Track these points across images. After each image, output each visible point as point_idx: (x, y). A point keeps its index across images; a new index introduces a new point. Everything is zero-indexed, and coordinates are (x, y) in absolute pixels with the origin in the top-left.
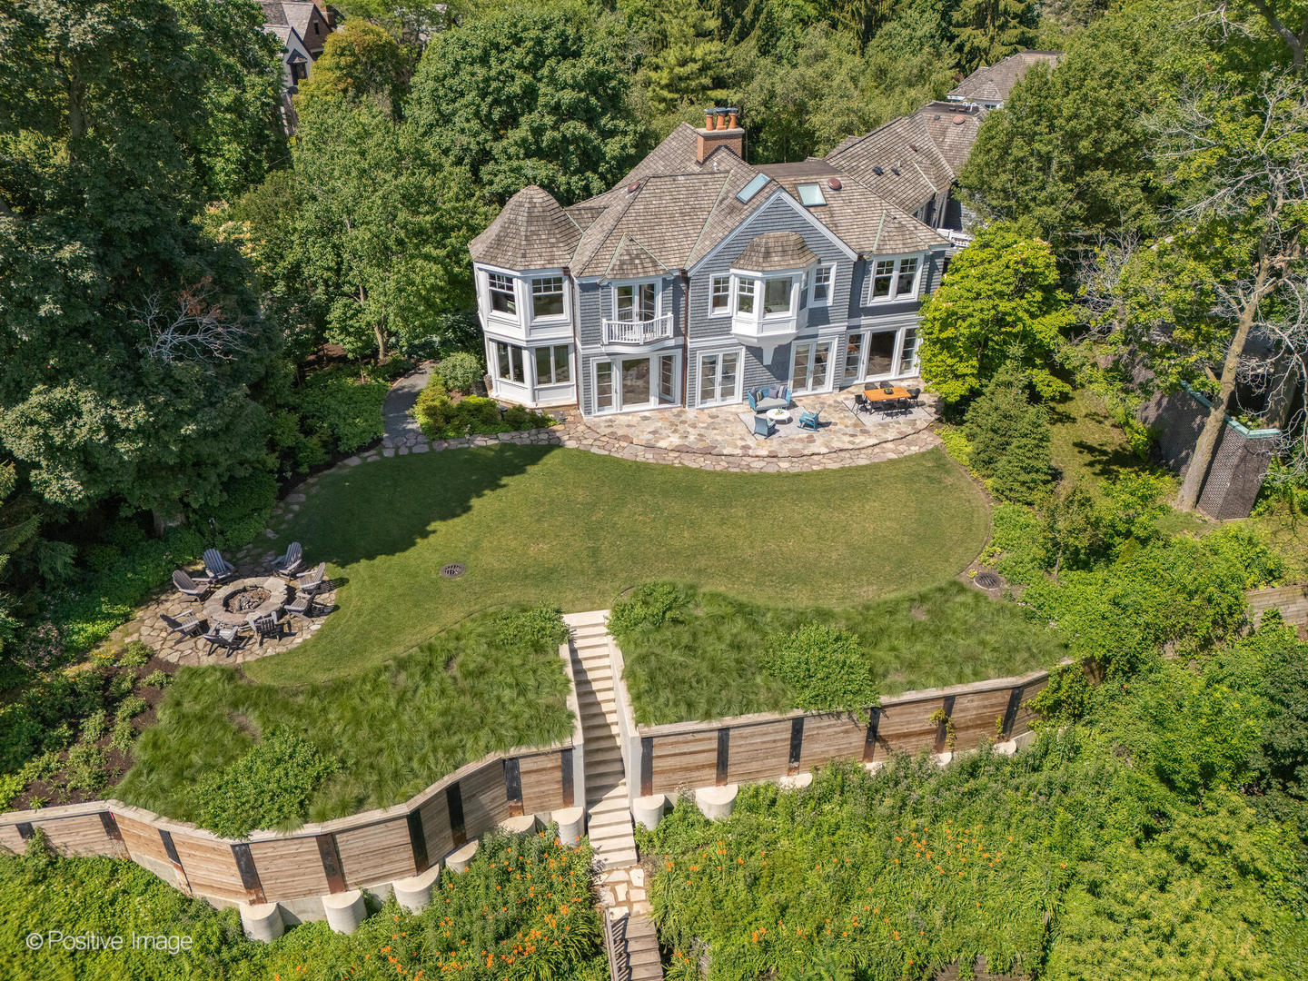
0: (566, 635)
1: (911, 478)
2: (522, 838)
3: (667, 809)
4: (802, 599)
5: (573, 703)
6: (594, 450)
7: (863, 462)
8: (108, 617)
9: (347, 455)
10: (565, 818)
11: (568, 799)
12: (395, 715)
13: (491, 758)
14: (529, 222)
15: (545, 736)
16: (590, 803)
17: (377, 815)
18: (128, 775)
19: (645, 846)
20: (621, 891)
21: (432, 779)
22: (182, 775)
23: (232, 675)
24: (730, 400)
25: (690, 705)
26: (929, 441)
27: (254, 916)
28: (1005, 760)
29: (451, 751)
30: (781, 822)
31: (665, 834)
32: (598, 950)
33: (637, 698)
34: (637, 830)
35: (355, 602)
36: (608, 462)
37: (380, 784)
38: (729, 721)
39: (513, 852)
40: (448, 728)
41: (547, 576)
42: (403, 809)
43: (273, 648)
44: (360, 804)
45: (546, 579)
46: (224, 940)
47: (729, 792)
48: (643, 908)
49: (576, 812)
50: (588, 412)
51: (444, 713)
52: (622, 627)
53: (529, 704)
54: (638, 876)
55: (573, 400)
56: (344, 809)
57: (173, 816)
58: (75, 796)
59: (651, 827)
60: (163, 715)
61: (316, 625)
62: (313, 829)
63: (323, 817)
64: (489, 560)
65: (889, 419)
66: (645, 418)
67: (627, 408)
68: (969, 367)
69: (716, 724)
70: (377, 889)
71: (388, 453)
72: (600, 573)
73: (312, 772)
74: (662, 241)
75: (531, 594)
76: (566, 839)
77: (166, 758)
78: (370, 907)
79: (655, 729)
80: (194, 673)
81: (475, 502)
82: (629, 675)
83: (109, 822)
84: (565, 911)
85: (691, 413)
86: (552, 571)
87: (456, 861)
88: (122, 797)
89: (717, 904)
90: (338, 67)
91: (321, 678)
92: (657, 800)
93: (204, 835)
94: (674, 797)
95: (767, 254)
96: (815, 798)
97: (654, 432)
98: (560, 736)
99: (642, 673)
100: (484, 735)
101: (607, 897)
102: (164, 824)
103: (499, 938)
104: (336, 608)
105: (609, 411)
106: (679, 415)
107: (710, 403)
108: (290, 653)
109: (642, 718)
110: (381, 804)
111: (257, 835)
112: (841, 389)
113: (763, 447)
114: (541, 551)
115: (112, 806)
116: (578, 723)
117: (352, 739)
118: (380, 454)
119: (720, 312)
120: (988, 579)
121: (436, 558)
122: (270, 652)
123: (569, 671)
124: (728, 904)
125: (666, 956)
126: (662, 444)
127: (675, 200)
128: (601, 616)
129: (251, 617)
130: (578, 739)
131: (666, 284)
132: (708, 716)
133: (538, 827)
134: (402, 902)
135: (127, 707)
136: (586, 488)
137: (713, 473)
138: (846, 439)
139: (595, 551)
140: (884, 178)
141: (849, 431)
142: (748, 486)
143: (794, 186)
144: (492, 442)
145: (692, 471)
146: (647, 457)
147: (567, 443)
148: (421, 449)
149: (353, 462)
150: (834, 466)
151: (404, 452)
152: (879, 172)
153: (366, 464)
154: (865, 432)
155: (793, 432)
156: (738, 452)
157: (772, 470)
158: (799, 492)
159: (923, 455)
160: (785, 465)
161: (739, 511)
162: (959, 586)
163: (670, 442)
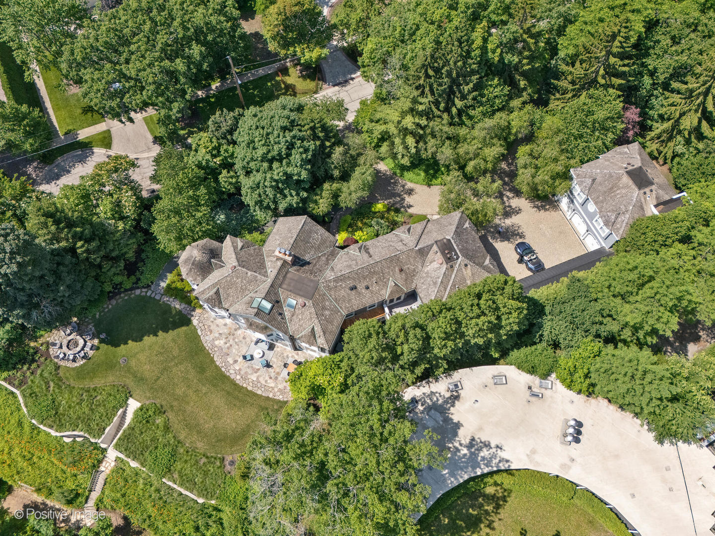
0: (126, 406)
1: (263, 409)
4: (182, 435)
6: (199, 331)
7: (259, 392)
8: (45, 330)
9: (138, 288)
13: (81, 433)
17: (53, 432)
18: (24, 387)
19: (117, 461)
20: (108, 464)
23: (58, 368)
29: (75, 426)
35: (96, 359)
38: (130, 460)
40: (80, 418)
41: (140, 380)
42: (58, 434)
43: (70, 364)
48: (108, 471)
51: (83, 413)
52: (138, 413)
53: (98, 424)
58: (14, 386)
60: (39, 372)
63: (45, 425)
64: (133, 363)
71: (149, 293)
72: (152, 388)
74: (228, 295)
75: (131, 384)
77: (32, 387)
80: (51, 361)
81: (151, 336)
86: (142, 379)
88: (21, 392)
91: (72, 382)
97: (220, 334)
101: (104, 464)
104: (90, 359)
108: (74, 369)
110: (55, 430)
113: (241, 364)
114: (146, 369)
115: (18, 393)
116: (103, 437)
117: (63, 408)
118: (146, 292)
120: (232, 463)
121: (124, 353)
125: (106, 483)
126: (217, 342)
127: (242, 282)
128: (138, 405)
131: (225, 309)
135: (34, 366)
136: (180, 349)
137: (216, 366)
138: (267, 378)
139: (158, 378)
140: (353, 292)
141: (273, 375)
142: (220, 380)
143: (287, 297)
144: (178, 306)
145: (212, 361)
146: (207, 346)
147: (195, 322)
148: (157, 297)
149: (138, 292)
150: (250, 388)
151: (153, 296)
152: (353, 288)
153: (140, 295)
154: (276, 378)
155: (257, 364)
156: (231, 362)
157: (232, 377)
158: (228, 393)
159: (279, 401)
160: (238, 377)
161: (204, 390)
162: (223, 460)
163: (220, 343)
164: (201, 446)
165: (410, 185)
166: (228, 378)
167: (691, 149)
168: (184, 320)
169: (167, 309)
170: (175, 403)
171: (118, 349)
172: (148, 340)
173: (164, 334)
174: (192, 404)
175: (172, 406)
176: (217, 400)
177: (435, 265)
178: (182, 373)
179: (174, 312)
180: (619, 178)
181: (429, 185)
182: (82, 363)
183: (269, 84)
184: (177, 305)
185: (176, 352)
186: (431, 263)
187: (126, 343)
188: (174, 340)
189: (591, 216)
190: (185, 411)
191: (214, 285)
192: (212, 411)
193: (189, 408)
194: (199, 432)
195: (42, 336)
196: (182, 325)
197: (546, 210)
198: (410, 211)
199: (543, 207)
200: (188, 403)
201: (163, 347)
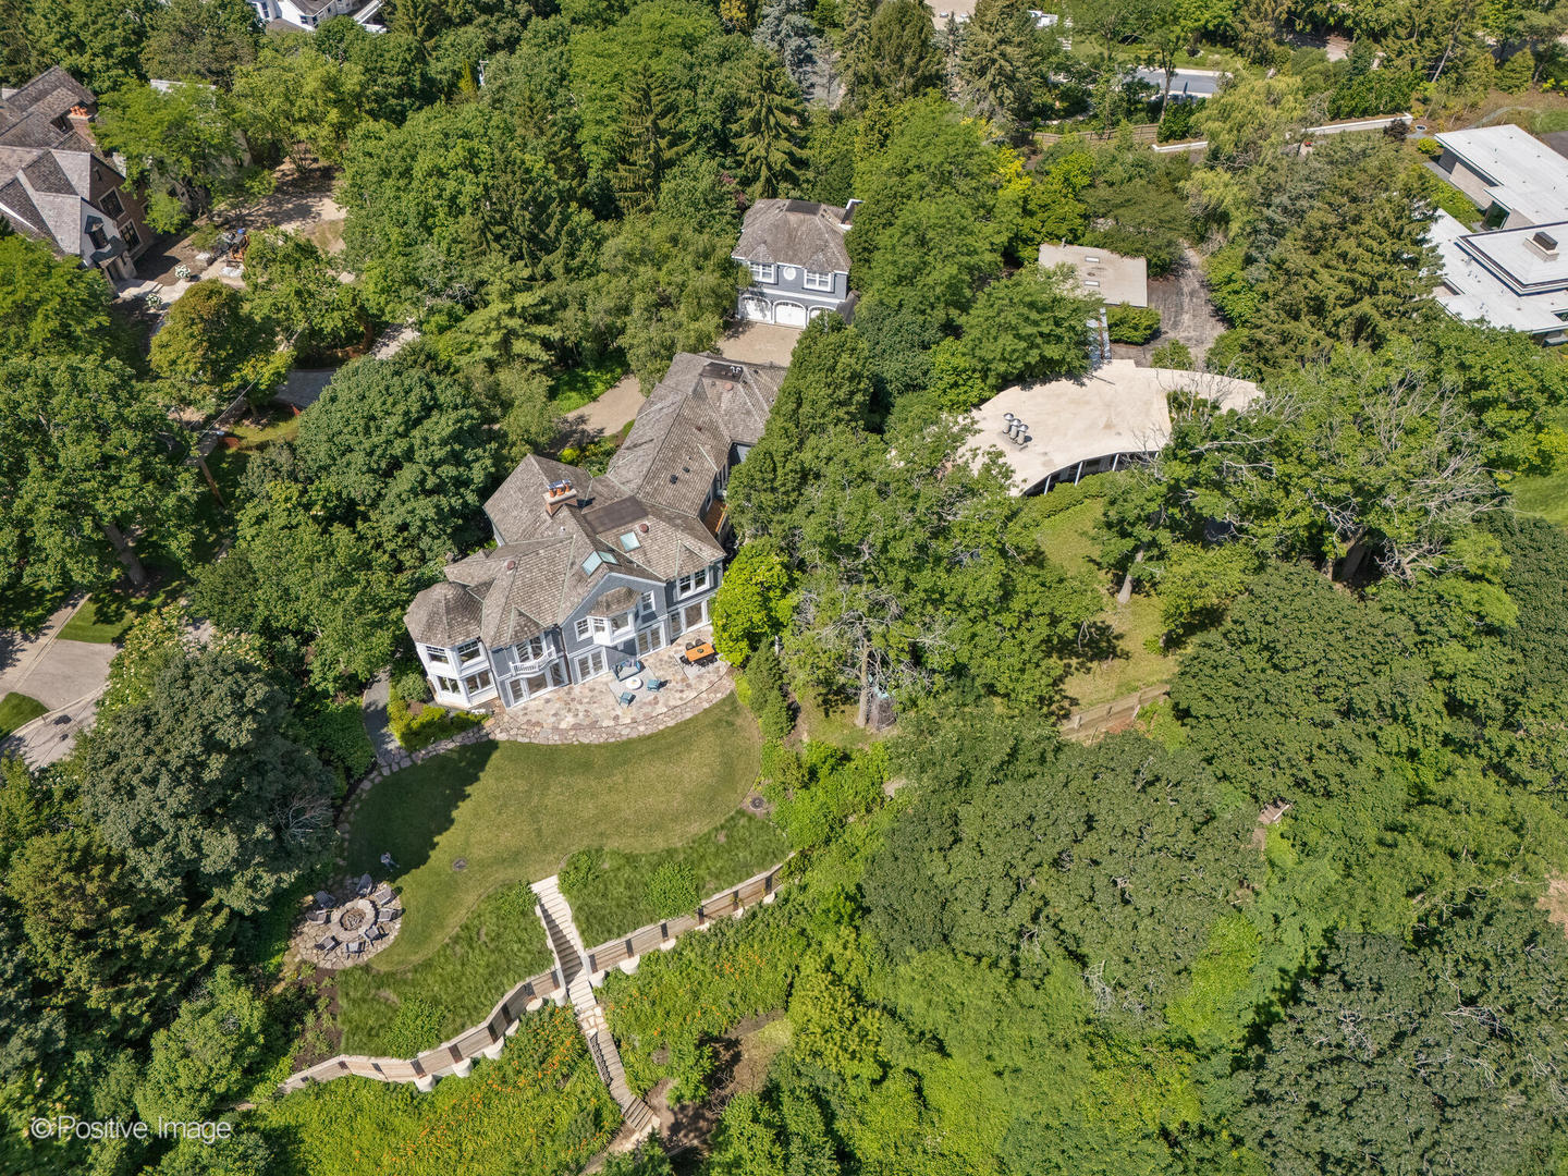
0: (537, 900)
1: (716, 725)
2: (539, 1012)
3: (607, 975)
4: (660, 843)
5: (550, 944)
6: (520, 739)
7: (688, 716)
8: (279, 951)
9: (360, 781)
10: (557, 996)
11: (557, 985)
12: (463, 974)
13: (519, 986)
14: (448, 613)
15: (543, 967)
16: (568, 983)
17: (473, 1030)
18: (343, 1040)
19: (599, 995)
20: (591, 1020)
21: (493, 1006)
22: (371, 1033)
23: (367, 968)
24: (601, 673)
25: (609, 931)
26: (728, 685)
27: (423, 1084)
28: (769, 906)
29: (497, 989)
30: (662, 967)
31: (607, 988)
32: (586, 1051)
33: (582, 933)
34: (595, 990)
35: (413, 903)
36: (529, 748)
37: (470, 1014)
38: (629, 936)
39: (537, 1019)
40: (491, 974)
41: (515, 857)
42: (485, 1024)
43: (381, 946)
44: (463, 1027)
45: (515, 860)
46: (413, 1098)
47: (636, 960)
48: (603, 1026)
49: (562, 990)
50: (508, 705)
51: (488, 966)
52: (566, 888)
53: (528, 951)
54: (598, 1010)
55: (495, 694)
56: (457, 1032)
57: (377, 1056)
58: (322, 1058)
59: (600, 985)
60: (342, 1002)
61: (398, 925)
62: (446, 1045)
63: (448, 1038)
64: (477, 853)
65: (703, 670)
66: (548, 701)
67: (533, 696)
68: (744, 644)
69: (624, 939)
70: (477, 1055)
71: (386, 772)
72: (546, 848)
73: (435, 1018)
74: (539, 605)
75: (509, 873)
76: (560, 1004)
77: (357, 1027)
78: (475, 1063)
79: (594, 950)
80: (345, 972)
81: (455, 814)
82: (576, 919)
83: (343, 1065)
84: (568, 1043)
85: (577, 689)
86: (518, 853)
87: (511, 1031)
88: (346, 1052)
89: (638, 1019)
90: (192, 336)
91: (416, 959)
92: (601, 974)
93: (395, 1061)
94: (609, 969)
95: (608, 606)
96: (677, 953)
97: (555, 715)
98: (548, 966)
99: (582, 919)
100: (511, 975)
101: (585, 1025)
102: (373, 1060)
103: (541, 1063)
104: (404, 911)
105: (522, 702)
106: (569, 693)
107: (589, 678)
108: (392, 946)
109: (587, 945)
110: (473, 1024)
111: (421, 1055)
112: (672, 642)
113: (626, 715)
114: (507, 839)
115: (343, 1058)
116: (555, 955)
117: (446, 993)
118: (381, 774)
119: (584, 636)
120: (757, 803)
121: (447, 858)
122: (380, 949)
123: (543, 923)
124: (643, 1018)
125: (618, 1044)
126: (563, 725)
127: (541, 570)
128: (554, 880)
129: (362, 931)
130: (558, 965)
131: (547, 634)
132: (619, 936)
133: (546, 1002)
134: (489, 1057)
135: (321, 1004)
136: (522, 777)
137: (599, 746)
138: (678, 695)
139: (539, 831)
140: (678, 483)
141: (679, 687)
142: (622, 753)
143: (617, 537)
144: (451, 746)
145: (586, 747)
146: (555, 739)
147: (500, 736)
148: (406, 763)
149: (366, 785)
150: (671, 723)
151: (395, 768)
152: (674, 480)
153: (375, 786)
154: (688, 686)
155: (645, 696)
156: (612, 723)
157: (634, 735)
158: (653, 752)
159: (724, 701)
160: (642, 728)
161: (618, 778)
162: (741, 813)
163: (568, 721)
164: (698, 827)
165: (571, 416)
166: (630, 742)
167: (805, 186)
168: (484, 749)
169: (442, 762)
170: (602, 827)
171: (431, 862)
172: (461, 812)
173: (475, 785)
174: (623, 805)
175: (601, 834)
176: (652, 770)
177: (726, 397)
178: (562, 794)
179: (455, 756)
180: (787, 222)
181: (595, 399)
182: (398, 926)
183: (225, 465)
184: (448, 746)
185: (522, 786)
186: (719, 399)
187: (434, 846)
188: (499, 779)
189: (797, 285)
190: (627, 820)
191: (505, 610)
192: (660, 786)
193: (627, 813)
194: (675, 819)
195: (280, 965)
196: (488, 755)
197: (743, 332)
198: (607, 433)
199: (737, 332)
200: (619, 810)
201: (497, 798)
